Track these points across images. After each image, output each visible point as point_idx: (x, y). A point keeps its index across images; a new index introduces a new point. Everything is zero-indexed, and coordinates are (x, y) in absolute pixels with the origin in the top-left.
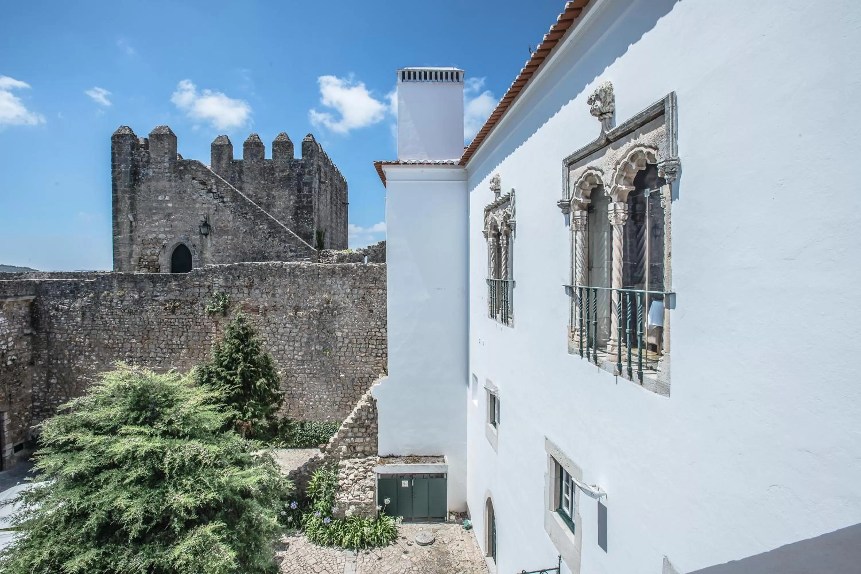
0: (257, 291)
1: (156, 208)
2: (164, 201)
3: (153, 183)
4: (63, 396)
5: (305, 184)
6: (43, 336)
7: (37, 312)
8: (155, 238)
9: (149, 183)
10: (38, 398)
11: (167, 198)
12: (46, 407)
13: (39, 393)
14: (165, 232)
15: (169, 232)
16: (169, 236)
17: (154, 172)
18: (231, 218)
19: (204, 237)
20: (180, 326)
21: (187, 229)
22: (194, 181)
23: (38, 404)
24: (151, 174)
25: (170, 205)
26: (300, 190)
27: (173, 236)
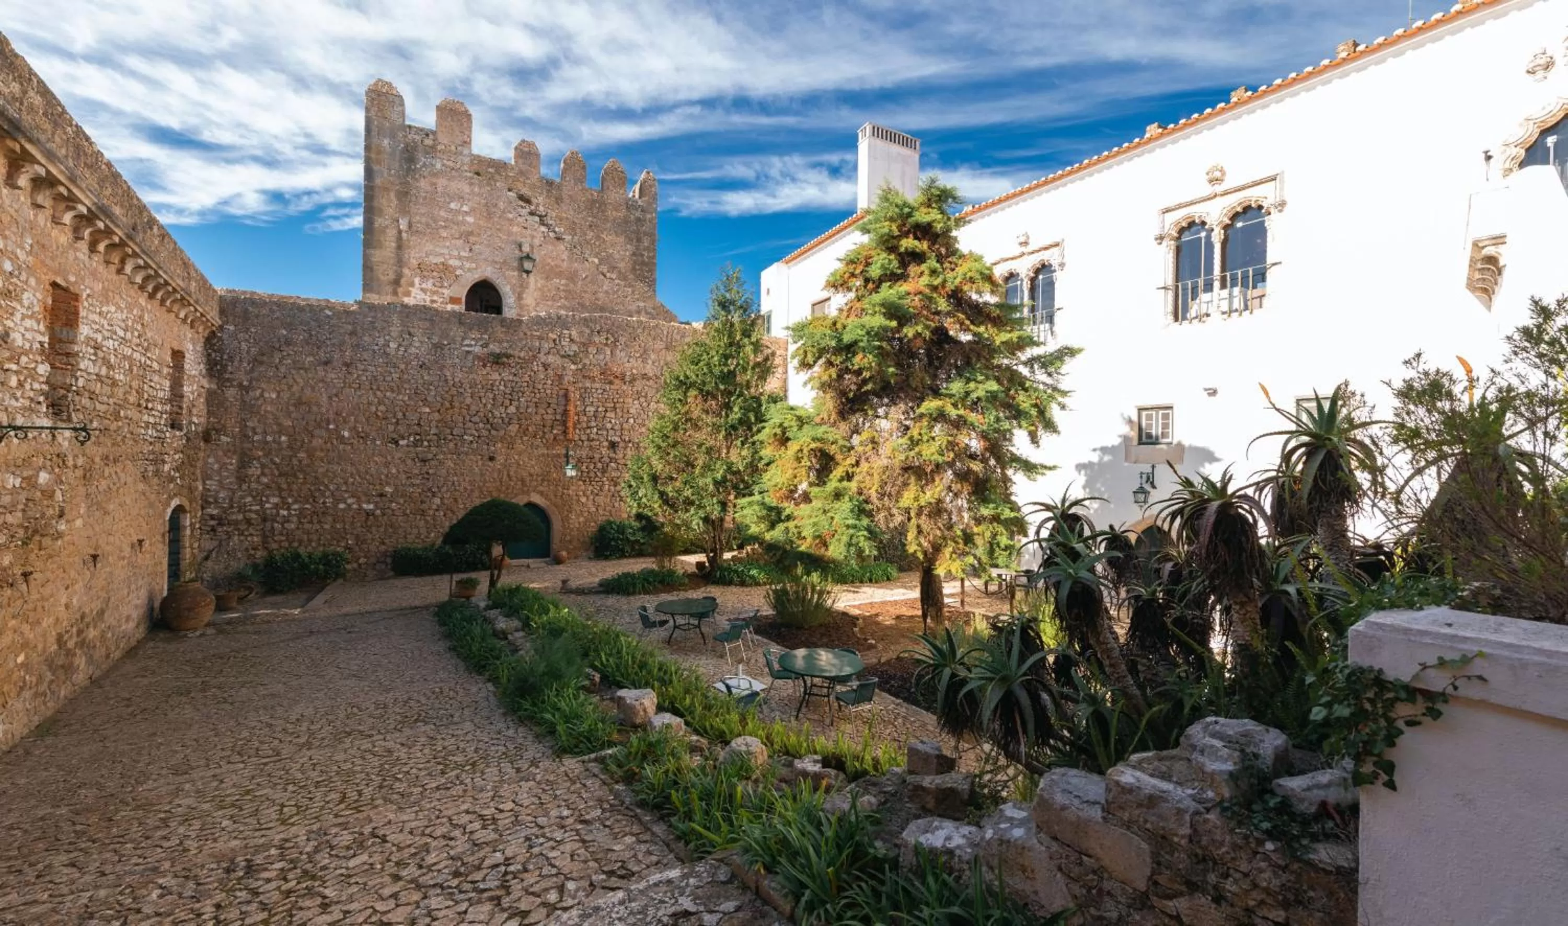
0: (623, 354)
1: (446, 220)
2: (458, 212)
3: (441, 182)
4: (274, 495)
5: (646, 234)
6: (231, 393)
7: (221, 351)
8: (443, 264)
9: (434, 180)
10: (216, 501)
11: (465, 208)
12: (234, 517)
13: (218, 492)
14: (460, 258)
15: (468, 259)
16: (467, 265)
17: (443, 165)
18: (565, 257)
19: (525, 275)
20: (508, 391)
21: (497, 259)
22: (510, 194)
23: (215, 512)
24: (438, 166)
25: (470, 219)
26: (639, 240)
27: (474, 265)
